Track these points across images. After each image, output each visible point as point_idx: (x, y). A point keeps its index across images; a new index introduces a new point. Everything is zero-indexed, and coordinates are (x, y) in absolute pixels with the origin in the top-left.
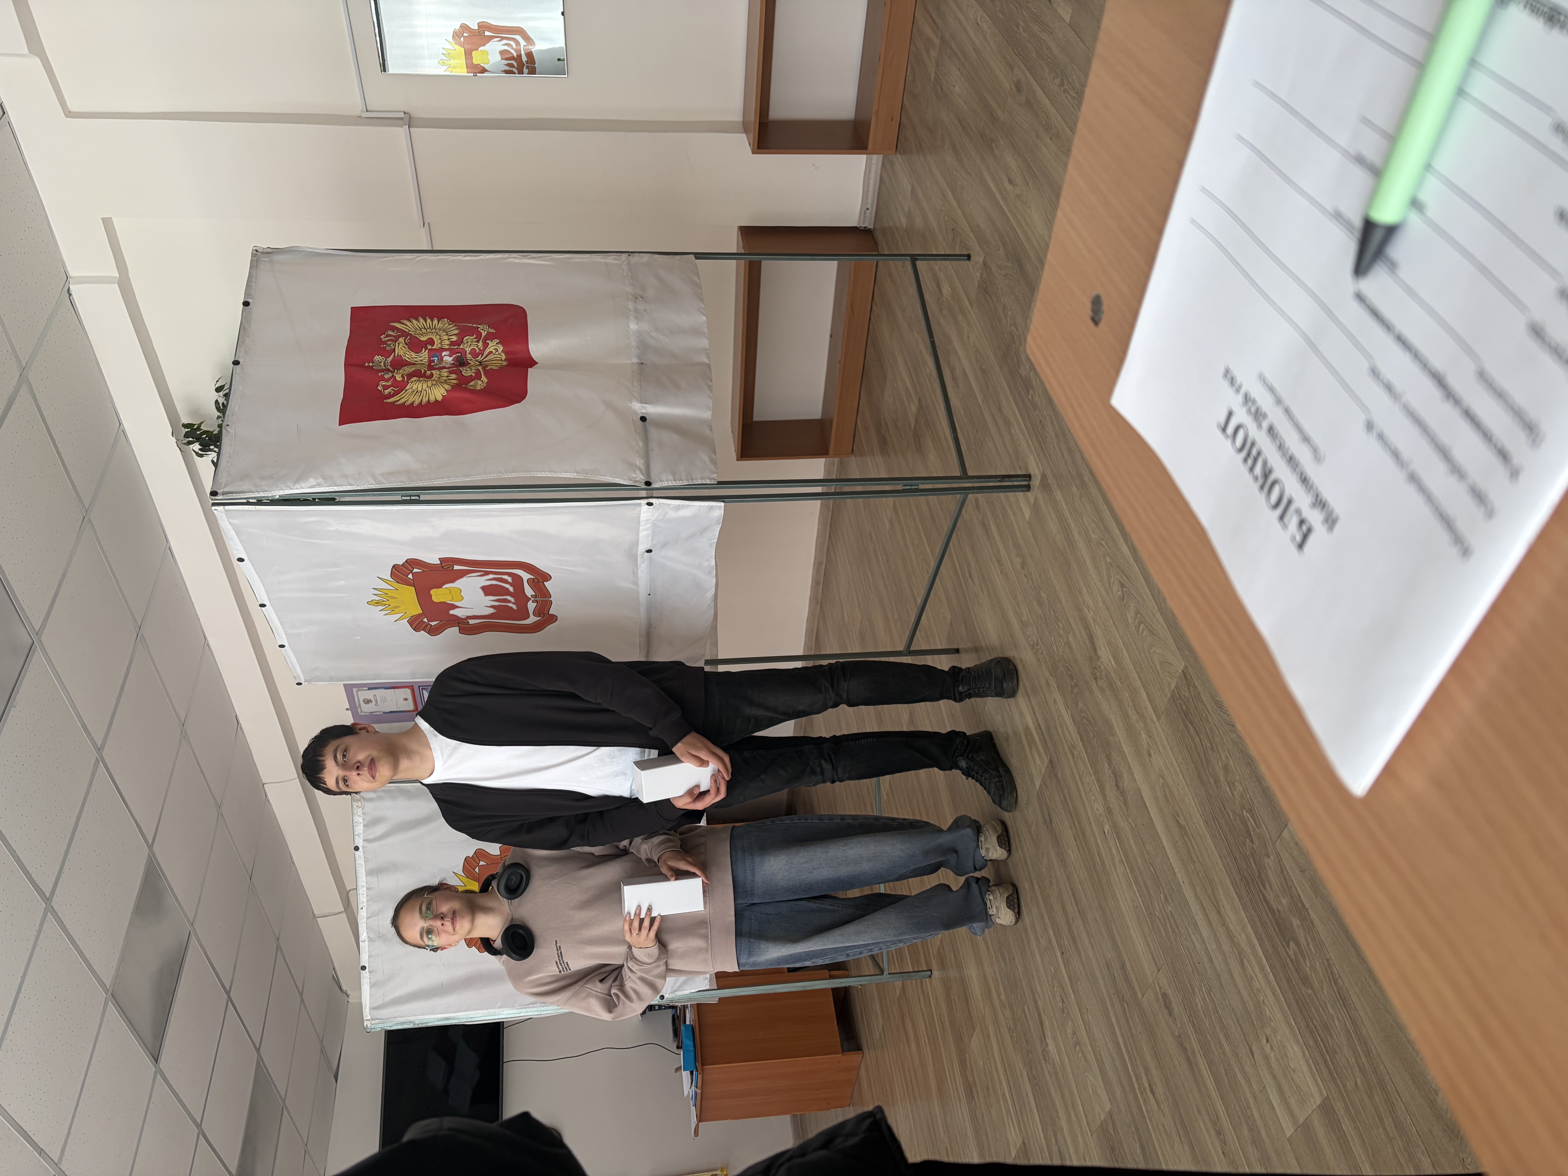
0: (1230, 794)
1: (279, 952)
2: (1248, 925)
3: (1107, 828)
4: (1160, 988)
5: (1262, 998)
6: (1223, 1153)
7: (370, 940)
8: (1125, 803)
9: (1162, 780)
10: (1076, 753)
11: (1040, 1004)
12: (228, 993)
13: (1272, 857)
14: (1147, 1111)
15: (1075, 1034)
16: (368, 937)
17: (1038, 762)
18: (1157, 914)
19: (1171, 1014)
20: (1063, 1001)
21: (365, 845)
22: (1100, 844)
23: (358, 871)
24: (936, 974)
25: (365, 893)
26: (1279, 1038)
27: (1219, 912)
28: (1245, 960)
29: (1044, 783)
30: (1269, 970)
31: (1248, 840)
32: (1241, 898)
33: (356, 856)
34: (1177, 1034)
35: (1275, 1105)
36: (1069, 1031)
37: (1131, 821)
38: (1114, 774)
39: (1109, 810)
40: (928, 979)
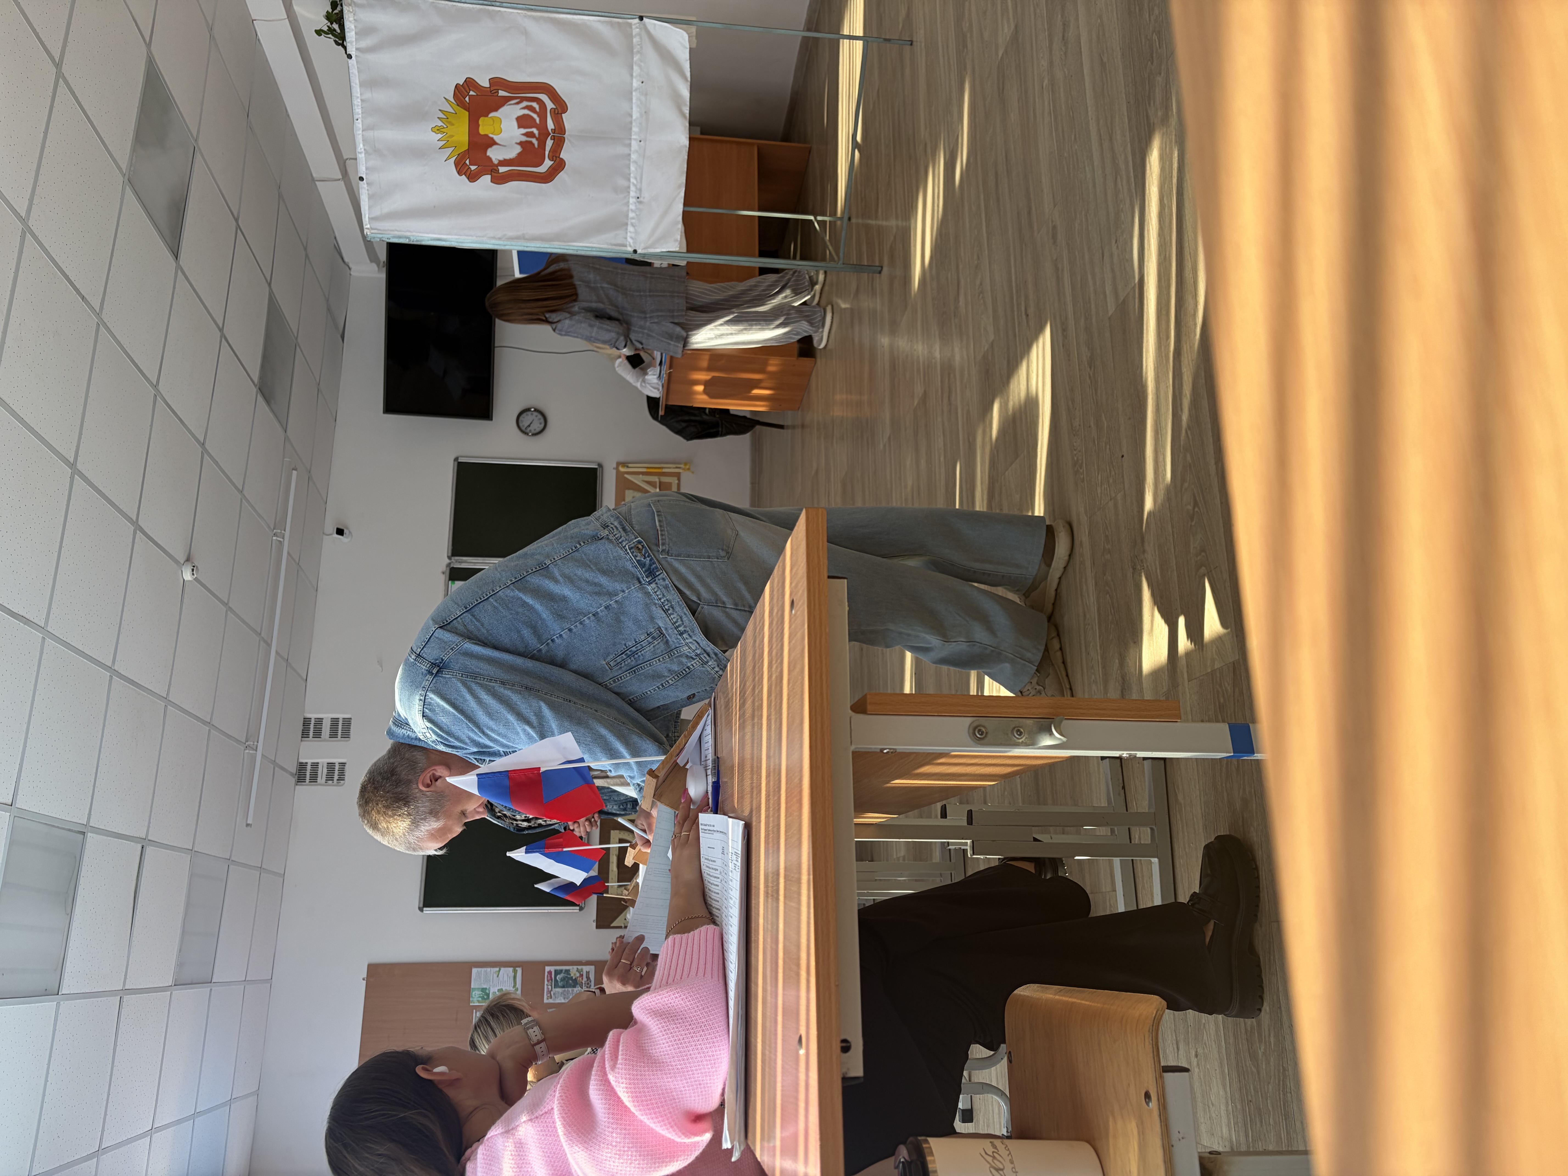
0: (1148, 20)
1: (281, 201)
2: (1129, 144)
3: (1046, 82)
4: (1052, 222)
5: (1122, 206)
6: (1063, 346)
7: (367, 152)
8: (1065, 54)
9: (1099, 21)
10: (1038, 11)
11: (961, 267)
12: (237, 220)
13: (1162, 74)
14: (1019, 331)
15: (981, 284)
16: (365, 149)
17: (1006, 30)
18: (1065, 154)
19: (1055, 242)
20: (978, 258)
21: (357, 54)
22: (1037, 100)
23: (351, 81)
24: (885, 269)
25: (360, 104)
26: (1125, 236)
27: (1111, 139)
28: (1119, 177)
29: (1006, 51)
30: (1133, 180)
31: (1149, 63)
32: (1130, 120)
33: (350, 65)
34: (1055, 258)
35: (1108, 292)
36: (978, 282)
37: (1066, 70)
38: (1064, 25)
39: (1051, 63)
40: (878, 275)
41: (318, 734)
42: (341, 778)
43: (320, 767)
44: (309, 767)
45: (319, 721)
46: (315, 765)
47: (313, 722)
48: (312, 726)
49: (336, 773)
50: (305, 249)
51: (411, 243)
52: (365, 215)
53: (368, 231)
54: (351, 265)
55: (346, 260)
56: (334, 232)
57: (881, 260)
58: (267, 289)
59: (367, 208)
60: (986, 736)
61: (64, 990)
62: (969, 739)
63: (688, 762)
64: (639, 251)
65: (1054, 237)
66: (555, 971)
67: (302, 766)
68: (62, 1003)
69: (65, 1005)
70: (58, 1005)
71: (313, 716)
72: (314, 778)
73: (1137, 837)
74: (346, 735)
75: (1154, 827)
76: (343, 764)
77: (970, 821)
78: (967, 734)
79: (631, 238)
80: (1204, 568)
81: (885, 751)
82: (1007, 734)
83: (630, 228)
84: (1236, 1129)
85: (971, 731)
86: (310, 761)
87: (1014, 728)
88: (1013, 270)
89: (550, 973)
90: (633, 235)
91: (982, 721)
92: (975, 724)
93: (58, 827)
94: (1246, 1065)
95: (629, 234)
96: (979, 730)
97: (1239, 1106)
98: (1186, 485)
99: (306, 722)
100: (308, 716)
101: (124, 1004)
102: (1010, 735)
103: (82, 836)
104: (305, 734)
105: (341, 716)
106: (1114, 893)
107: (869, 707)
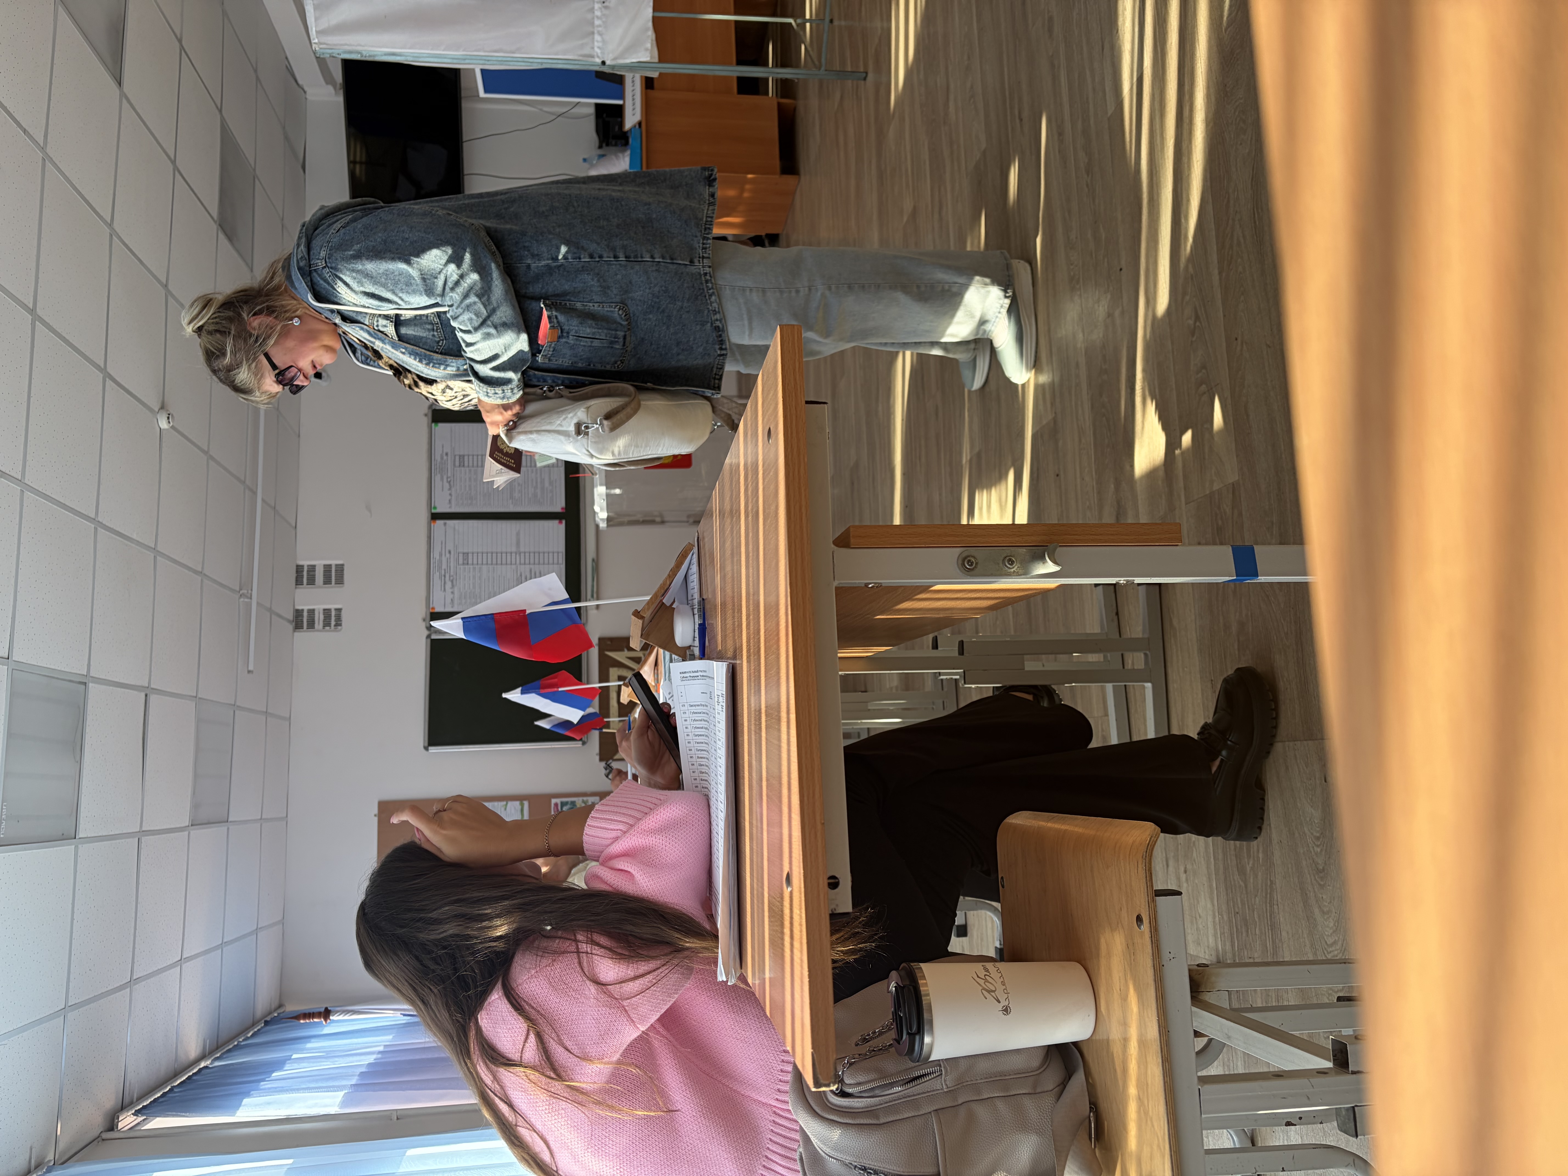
1: (225, 17)
4: (1048, 12)
11: (950, 68)
12: (179, 40)
14: (1012, 137)
19: (1051, 36)
34: (1051, 54)
36: (969, 85)
40: (863, 82)
41: (312, 581)
42: (338, 624)
43: (316, 613)
44: (305, 614)
45: (312, 568)
46: (311, 612)
47: (306, 569)
48: (305, 573)
49: (333, 618)
50: (256, 71)
51: (363, 59)
52: (312, 29)
53: (316, 46)
54: (306, 88)
55: (300, 82)
56: (285, 52)
57: (866, 65)
58: (219, 117)
59: (313, 20)
60: (975, 567)
61: (81, 834)
62: (959, 571)
63: (674, 601)
64: (608, 63)
65: (1050, 30)
66: (562, 803)
67: (298, 613)
68: (80, 846)
69: (84, 849)
70: (76, 848)
71: (306, 563)
72: (311, 625)
73: (1130, 662)
74: (340, 581)
75: (1148, 652)
76: (339, 610)
77: (961, 652)
78: (956, 566)
79: (599, 47)
80: (1204, 386)
81: (870, 586)
82: (998, 564)
83: (597, 37)
84: (1223, 939)
85: (960, 562)
86: (306, 608)
87: (1006, 557)
88: (1006, 69)
89: (556, 805)
90: (600, 44)
91: (972, 551)
92: (964, 555)
93: (58, 678)
94: (1234, 879)
95: (596, 44)
96: (969, 561)
97: (1225, 918)
98: (1187, 298)
99: (299, 569)
100: (301, 563)
101: (143, 845)
102: (1001, 565)
103: (83, 687)
104: (299, 581)
105: (333, 562)
106: (1106, 718)
107: (852, 540)
